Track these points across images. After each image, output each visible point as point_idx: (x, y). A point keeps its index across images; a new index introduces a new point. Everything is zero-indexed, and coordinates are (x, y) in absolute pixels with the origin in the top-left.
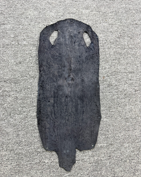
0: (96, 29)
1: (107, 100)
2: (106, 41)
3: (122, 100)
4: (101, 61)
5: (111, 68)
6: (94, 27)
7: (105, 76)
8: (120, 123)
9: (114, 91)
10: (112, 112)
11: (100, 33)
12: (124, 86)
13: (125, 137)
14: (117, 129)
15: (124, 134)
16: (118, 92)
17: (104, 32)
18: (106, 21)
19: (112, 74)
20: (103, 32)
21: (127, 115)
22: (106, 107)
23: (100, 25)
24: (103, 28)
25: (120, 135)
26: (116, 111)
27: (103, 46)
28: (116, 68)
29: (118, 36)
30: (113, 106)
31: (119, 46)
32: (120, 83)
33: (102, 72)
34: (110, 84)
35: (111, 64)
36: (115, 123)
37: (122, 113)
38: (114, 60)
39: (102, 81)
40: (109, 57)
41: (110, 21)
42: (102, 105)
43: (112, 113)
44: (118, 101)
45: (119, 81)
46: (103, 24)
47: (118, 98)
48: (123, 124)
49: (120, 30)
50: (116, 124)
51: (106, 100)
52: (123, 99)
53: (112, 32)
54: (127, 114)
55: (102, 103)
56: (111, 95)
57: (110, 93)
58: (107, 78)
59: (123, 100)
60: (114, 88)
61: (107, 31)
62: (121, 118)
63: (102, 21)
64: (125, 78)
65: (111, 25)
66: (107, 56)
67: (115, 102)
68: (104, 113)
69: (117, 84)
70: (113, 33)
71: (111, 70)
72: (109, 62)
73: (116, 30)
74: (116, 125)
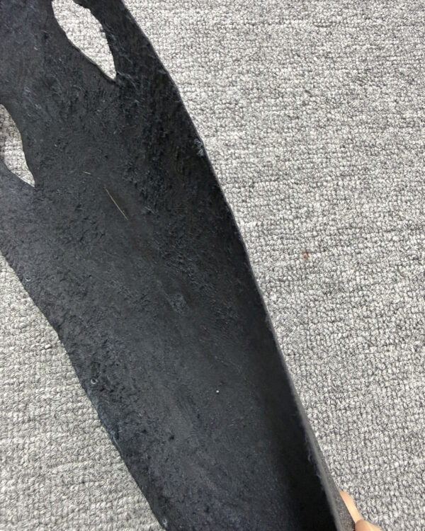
0: (265, 45)
1: (325, 355)
2: (306, 95)
3: (387, 354)
4: (293, 181)
5: (335, 214)
6: (254, 37)
7: (312, 246)
8: (385, 459)
9: (351, 316)
10: (345, 409)
11: (280, 64)
12: (393, 288)
13: (413, 523)
14: (372, 489)
15: (403, 512)
16: (368, 317)
17: (299, 59)
18: (305, 9)
19: (341, 240)
20: (296, 57)
21: (411, 421)
22: (323, 386)
23: (282, 26)
24: (292, 41)
25: (386, 517)
26: (363, 406)
27: (298, 118)
28: (354, 211)
29: (355, 71)
30: (353, 381)
31: (364, 117)
32: (373, 278)
33: (298, 229)
34: (334, 284)
35: (333, 193)
36: (362, 463)
37: (392, 412)
38: (343, 176)
39: (300, 272)
40: (324, 165)
41: (320, 8)
42: (304, 382)
43: (348, 413)
44: (373, 360)
45: (370, 266)
46: (293, 22)
47: (369, 346)
48: (397, 464)
49: (364, 48)
50: (367, 467)
51: (321, 358)
52: (391, 348)
53: (330, 56)
54: (414, 414)
55: (305, 373)
56: (340, 335)
57: (333, 322)
58: (319, 255)
59: (393, 353)
60: (353, 299)
61: (312, 53)
62: (389, 436)
63: (286, 12)
64: (394, 253)
65: (326, 27)
66: (317, 159)
67: (360, 363)
68: (315, 416)
69: (363, 282)
70: (334, 62)
71: (333, 220)
72: (325, 184)
73: (345, 48)
74: (370, 471)
